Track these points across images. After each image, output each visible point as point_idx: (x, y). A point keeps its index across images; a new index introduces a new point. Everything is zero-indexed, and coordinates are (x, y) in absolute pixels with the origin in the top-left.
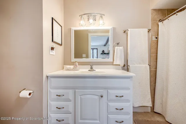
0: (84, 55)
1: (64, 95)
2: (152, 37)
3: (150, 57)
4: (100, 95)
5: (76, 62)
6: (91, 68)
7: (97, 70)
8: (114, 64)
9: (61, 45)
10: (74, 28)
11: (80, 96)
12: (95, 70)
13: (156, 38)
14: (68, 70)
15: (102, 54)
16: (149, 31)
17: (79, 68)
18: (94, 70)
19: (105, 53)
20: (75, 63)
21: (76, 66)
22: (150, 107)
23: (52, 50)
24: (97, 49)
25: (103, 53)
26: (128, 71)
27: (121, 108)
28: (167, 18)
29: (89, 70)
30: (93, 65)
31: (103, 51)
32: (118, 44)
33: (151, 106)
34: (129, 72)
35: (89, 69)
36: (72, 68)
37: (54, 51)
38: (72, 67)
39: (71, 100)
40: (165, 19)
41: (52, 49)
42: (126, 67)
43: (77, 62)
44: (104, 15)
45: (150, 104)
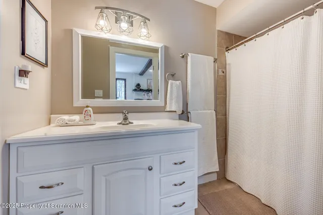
0: (99, 92)
1: (62, 184)
2: (218, 70)
3: (216, 99)
4: (147, 168)
5: (87, 107)
6: (126, 119)
7: (135, 122)
8: (168, 109)
9: (45, 65)
10: (80, 32)
11: (105, 176)
12: (132, 123)
13: (223, 72)
14: (67, 125)
15: (135, 90)
16: (215, 61)
17: (94, 121)
18: (130, 123)
19: (141, 90)
20: (86, 109)
21: (87, 115)
22: (217, 172)
23: (20, 75)
24: (125, 80)
25: (138, 88)
26: (188, 121)
27: (181, 182)
28: (234, 47)
29: (119, 124)
30: (128, 113)
31: (138, 85)
32: (173, 75)
33: (218, 170)
34: (189, 123)
35: (120, 122)
36: (77, 120)
37: (27, 80)
38: (77, 118)
39: (82, 191)
40: (232, 48)
41: (23, 73)
42: (185, 115)
43: (91, 107)
44: (149, 20)
45: (216, 168)
